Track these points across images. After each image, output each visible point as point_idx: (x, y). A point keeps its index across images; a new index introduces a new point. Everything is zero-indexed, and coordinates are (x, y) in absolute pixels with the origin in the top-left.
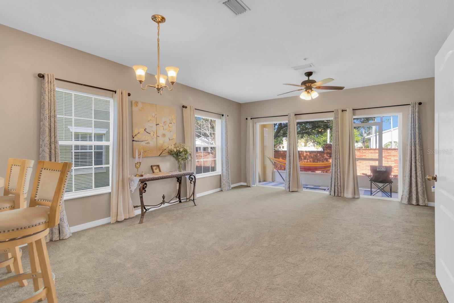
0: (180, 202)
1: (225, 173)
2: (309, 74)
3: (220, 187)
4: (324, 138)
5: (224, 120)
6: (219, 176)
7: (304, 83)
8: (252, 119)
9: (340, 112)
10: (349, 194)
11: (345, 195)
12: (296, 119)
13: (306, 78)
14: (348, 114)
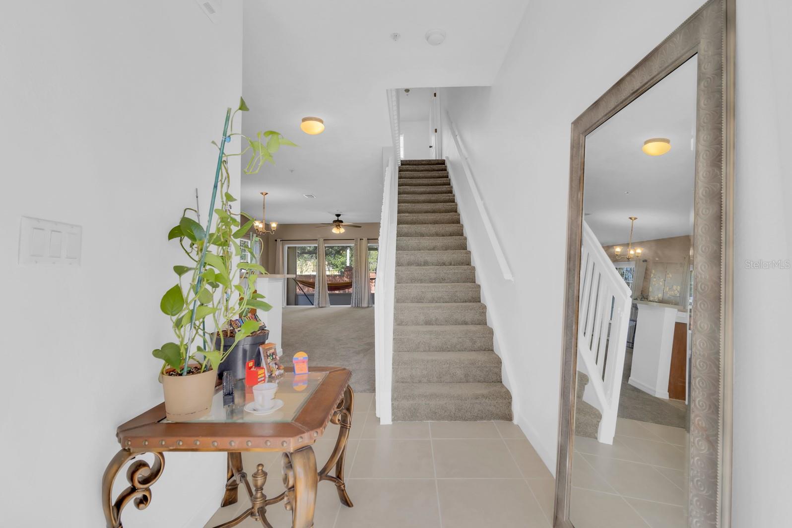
2: (338, 215)
4: (342, 259)
7: (335, 221)
8: (282, 241)
9: (359, 240)
10: (365, 304)
11: (363, 306)
12: (325, 243)
13: (336, 218)
14: (365, 241)
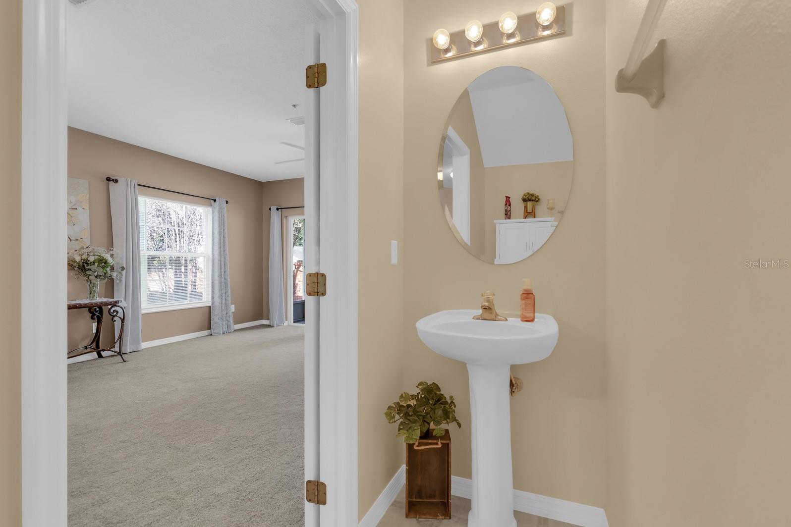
0: (100, 356)
1: (217, 304)
3: (209, 328)
5: (217, 210)
6: (208, 309)
8: (280, 210)
